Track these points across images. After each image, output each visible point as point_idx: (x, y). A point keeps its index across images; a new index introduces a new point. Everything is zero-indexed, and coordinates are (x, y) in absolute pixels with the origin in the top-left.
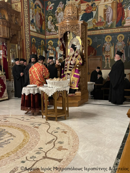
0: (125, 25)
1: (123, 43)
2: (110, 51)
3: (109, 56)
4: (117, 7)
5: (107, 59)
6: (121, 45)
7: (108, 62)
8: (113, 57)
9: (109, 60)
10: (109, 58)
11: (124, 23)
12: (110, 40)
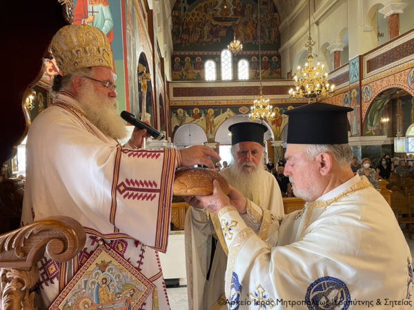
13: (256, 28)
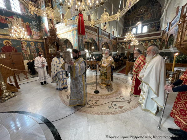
0: (33, 38)
1: (34, 47)
2: (27, 50)
3: (27, 53)
4: (27, 27)
5: (26, 55)
6: (33, 47)
7: (27, 56)
8: (29, 53)
9: (28, 55)
10: (27, 54)
11: (33, 37)
12: (26, 44)
13: (151, 15)
